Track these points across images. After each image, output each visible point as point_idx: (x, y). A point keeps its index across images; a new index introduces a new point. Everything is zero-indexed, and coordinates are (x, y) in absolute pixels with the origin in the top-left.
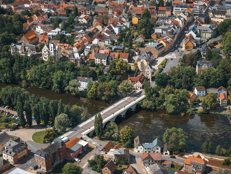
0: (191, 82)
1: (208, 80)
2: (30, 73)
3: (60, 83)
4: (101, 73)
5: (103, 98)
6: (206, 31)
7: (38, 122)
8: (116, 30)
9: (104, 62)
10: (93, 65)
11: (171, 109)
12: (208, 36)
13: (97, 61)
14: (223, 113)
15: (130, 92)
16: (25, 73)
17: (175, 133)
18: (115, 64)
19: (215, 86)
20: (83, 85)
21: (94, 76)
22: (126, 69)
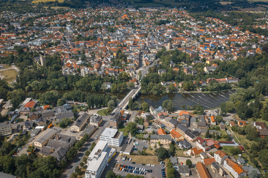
0: (158, 80)
1: (166, 78)
2: (78, 83)
3: (96, 87)
4: (115, 80)
5: (121, 91)
6: (152, 57)
7: (97, 106)
8: (109, 59)
9: (114, 74)
10: (109, 76)
11: (155, 93)
12: (153, 59)
13: (110, 74)
14: (178, 92)
15: (133, 87)
16: (75, 84)
17: (170, 102)
18: (122, 75)
19: (170, 81)
20: (109, 86)
21: (112, 81)
22: (127, 76)
